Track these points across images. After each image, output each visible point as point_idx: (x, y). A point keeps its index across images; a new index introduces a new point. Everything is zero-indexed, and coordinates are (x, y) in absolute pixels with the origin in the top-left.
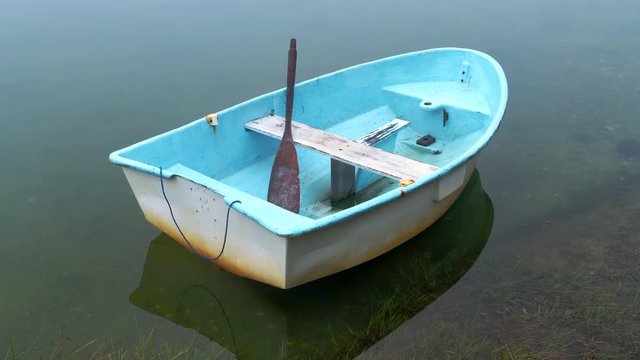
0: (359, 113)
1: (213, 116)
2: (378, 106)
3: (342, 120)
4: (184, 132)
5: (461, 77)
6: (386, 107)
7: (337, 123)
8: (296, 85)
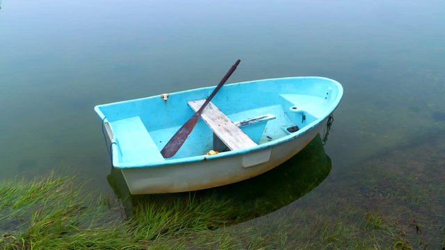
0: (263, 106)
1: (165, 95)
2: (275, 104)
3: (252, 108)
4: (144, 101)
5: (326, 96)
6: (280, 106)
7: (248, 109)
8: (225, 85)
